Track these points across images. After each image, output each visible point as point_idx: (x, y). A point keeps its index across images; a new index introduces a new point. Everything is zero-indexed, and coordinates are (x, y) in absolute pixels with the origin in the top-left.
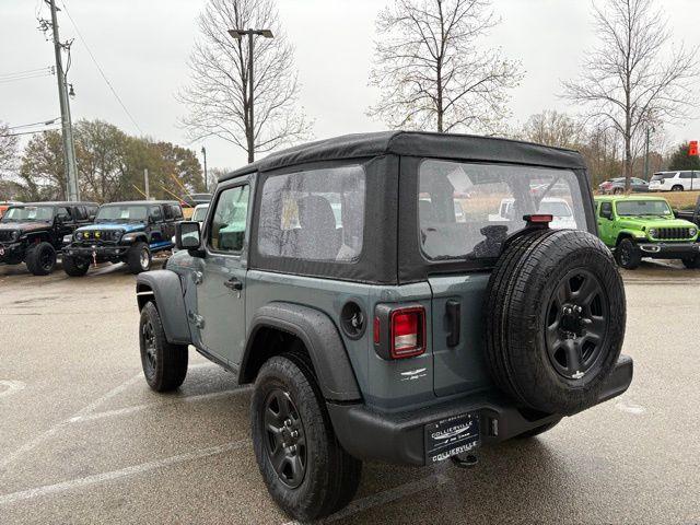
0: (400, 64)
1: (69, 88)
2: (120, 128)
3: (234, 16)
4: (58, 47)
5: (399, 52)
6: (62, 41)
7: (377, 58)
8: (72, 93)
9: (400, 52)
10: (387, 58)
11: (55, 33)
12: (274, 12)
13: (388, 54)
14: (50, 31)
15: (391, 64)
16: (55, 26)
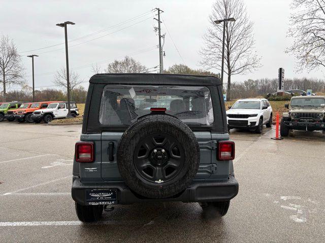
0: (305, 24)
1: (163, 53)
2: (189, 67)
3: (225, 13)
4: (160, 37)
5: (304, 18)
6: (162, 35)
7: (291, 22)
8: (164, 55)
9: (306, 17)
10: (297, 21)
11: (159, 32)
12: (244, 8)
13: (297, 19)
14: (158, 31)
15: (299, 24)
16: (159, 29)
